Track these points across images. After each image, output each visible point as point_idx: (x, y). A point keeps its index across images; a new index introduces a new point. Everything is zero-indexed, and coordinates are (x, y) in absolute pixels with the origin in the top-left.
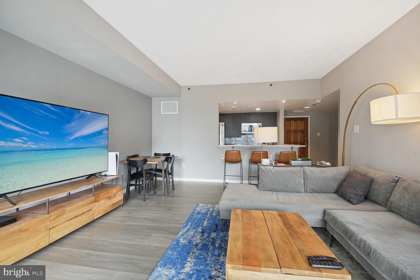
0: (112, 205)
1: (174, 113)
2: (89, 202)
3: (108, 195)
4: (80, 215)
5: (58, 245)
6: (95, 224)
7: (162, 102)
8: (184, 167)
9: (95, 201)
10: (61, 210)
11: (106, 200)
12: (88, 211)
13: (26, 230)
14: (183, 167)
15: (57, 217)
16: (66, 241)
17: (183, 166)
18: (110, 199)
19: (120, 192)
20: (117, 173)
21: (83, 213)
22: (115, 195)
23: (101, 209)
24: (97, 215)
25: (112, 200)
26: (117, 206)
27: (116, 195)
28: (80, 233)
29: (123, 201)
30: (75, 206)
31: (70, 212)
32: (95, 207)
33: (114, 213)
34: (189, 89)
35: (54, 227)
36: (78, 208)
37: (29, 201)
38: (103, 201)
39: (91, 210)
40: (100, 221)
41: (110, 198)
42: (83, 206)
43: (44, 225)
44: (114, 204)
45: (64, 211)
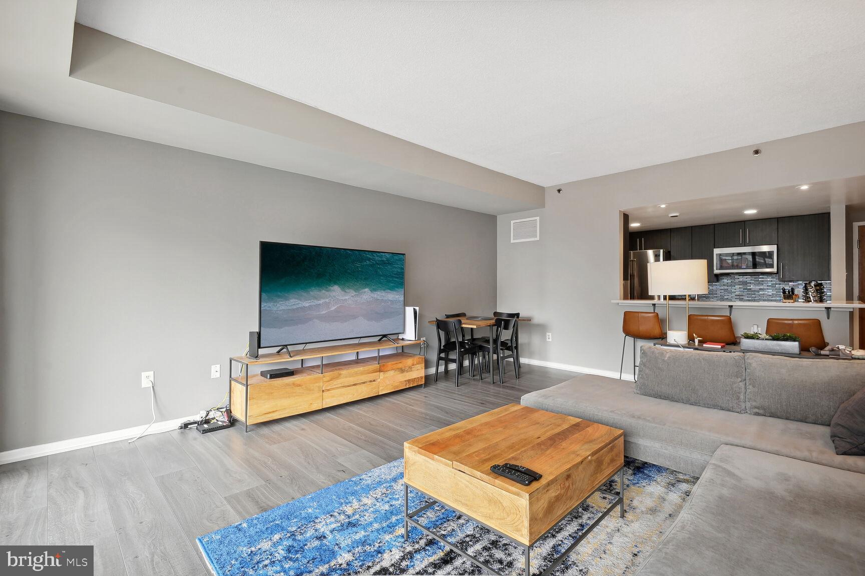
0: (405, 381)
1: (533, 239)
2: (371, 370)
3: (400, 366)
4: (360, 384)
5: (333, 413)
6: (380, 401)
7: (512, 222)
8: (550, 340)
9: (380, 371)
10: (336, 372)
11: (397, 372)
12: (371, 381)
13: (300, 385)
14: (548, 340)
15: (331, 380)
16: (341, 411)
17: (549, 338)
18: (402, 373)
19: (419, 365)
20: (415, 338)
21: (364, 383)
22: (410, 368)
23: (388, 383)
24: (382, 390)
25: (405, 374)
26: (414, 385)
27: (413, 369)
28: (359, 407)
29: (424, 379)
30: (353, 371)
31: (346, 377)
32: (381, 378)
33: (409, 393)
34: (559, 191)
35: (328, 390)
36: (356, 374)
37: (308, 356)
38: (392, 373)
39: (374, 381)
40: (387, 399)
41: (402, 371)
42: (362, 373)
43: (317, 384)
44: (409, 381)
45: (340, 374)
